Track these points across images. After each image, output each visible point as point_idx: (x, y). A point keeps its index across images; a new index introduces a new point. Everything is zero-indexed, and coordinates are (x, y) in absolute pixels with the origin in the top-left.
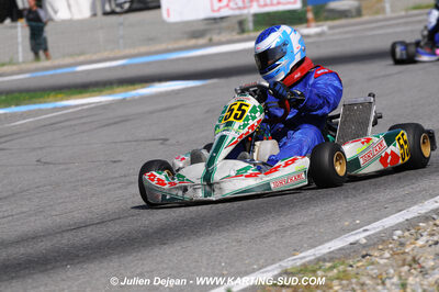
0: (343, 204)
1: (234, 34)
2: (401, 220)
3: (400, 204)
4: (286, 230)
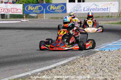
0: (26, 65)
2: (40, 70)
3: (41, 66)
4: (11, 70)
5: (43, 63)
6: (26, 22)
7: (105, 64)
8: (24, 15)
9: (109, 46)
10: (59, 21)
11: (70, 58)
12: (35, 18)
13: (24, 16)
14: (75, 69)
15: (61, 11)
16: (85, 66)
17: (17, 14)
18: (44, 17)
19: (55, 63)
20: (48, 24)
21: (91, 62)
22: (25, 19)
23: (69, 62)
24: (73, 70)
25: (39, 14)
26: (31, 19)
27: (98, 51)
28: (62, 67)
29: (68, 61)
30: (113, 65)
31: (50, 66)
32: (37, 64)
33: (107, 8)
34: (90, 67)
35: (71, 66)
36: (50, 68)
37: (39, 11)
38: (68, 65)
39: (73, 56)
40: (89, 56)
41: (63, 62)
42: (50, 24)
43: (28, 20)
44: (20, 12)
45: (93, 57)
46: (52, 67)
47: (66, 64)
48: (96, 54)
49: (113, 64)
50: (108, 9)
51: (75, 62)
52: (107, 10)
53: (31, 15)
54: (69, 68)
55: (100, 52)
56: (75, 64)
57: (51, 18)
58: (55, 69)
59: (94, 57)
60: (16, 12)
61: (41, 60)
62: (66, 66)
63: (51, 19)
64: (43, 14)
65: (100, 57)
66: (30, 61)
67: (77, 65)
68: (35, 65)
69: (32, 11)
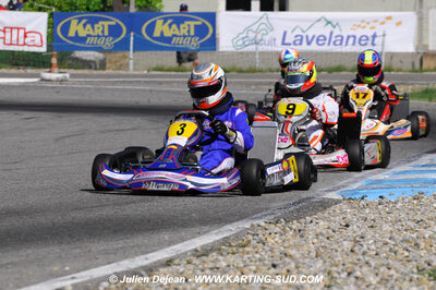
5: (121, 244)
7: (364, 253)
8: (52, 56)
9: (379, 181)
11: (229, 227)
12: (96, 69)
13: (54, 61)
14: (246, 270)
15: (196, 42)
16: (287, 259)
17: (26, 49)
18: (128, 64)
19: (169, 245)
20: (145, 90)
21: (311, 244)
22: (56, 70)
23: (226, 241)
24: (240, 273)
25: (110, 51)
26: (80, 72)
27: (337, 202)
28: (196, 261)
29: (218, 238)
30: (399, 257)
31: (147, 255)
32: (97, 246)
33: (374, 36)
34: (307, 261)
35: (231, 258)
36: (145, 263)
37: (109, 43)
38: (222, 255)
39: (242, 217)
40: (302, 220)
41: (199, 242)
42: (151, 91)
43: (67, 75)
44: (38, 42)
45: (319, 224)
46: (155, 259)
47: (212, 250)
48: (331, 210)
49: (395, 253)
50: (377, 40)
51: (249, 241)
52: (373, 44)
53: (78, 54)
54: (224, 264)
55: (344, 206)
56: (247, 249)
57: (155, 70)
58: (169, 269)
59: (322, 223)
61: (115, 231)
62: (210, 258)
63: (157, 73)
64: (126, 53)
65: (347, 226)
66: (70, 235)
67: (257, 252)
68: (90, 251)
69: (83, 39)
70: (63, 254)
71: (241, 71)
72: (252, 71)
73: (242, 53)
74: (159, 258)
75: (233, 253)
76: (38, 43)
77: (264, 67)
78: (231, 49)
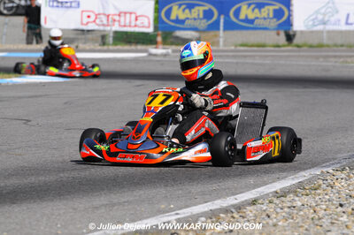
1: (97, 44)
2: (206, 209)
3: (208, 196)
4: (114, 205)
5: (215, 186)
6: (165, 55)
8: (157, 35)
10: (267, 56)
11: (303, 173)
13: (159, 39)
14: (318, 209)
15: (274, 23)
16: (352, 200)
17: (137, 30)
18: (219, 42)
19: (254, 188)
20: (233, 63)
22: (161, 46)
23: (301, 185)
24: (312, 211)
25: (204, 31)
28: (276, 201)
29: (294, 182)
31: (236, 196)
32: (196, 188)
35: (305, 199)
36: (235, 202)
37: (204, 24)
38: (297, 196)
39: (313, 165)
41: (278, 186)
42: (237, 63)
43: (170, 51)
46: (243, 199)
47: (289, 192)
51: (320, 186)
53: (179, 33)
54: (299, 204)
56: (318, 191)
57: (242, 45)
58: (255, 207)
60: (133, 24)
61: (210, 177)
62: (288, 198)
63: (242, 48)
64: (217, 32)
66: (173, 179)
67: (326, 194)
68: (190, 192)
69: (183, 22)
70: (168, 195)
71: (311, 46)
72: (320, 46)
73: (312, 32)
74: (246, 198)
75: (307, 195)
76: (146, 25)
77: (330, 43)
78: (303, 28)
